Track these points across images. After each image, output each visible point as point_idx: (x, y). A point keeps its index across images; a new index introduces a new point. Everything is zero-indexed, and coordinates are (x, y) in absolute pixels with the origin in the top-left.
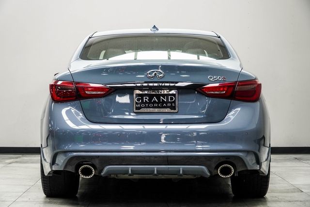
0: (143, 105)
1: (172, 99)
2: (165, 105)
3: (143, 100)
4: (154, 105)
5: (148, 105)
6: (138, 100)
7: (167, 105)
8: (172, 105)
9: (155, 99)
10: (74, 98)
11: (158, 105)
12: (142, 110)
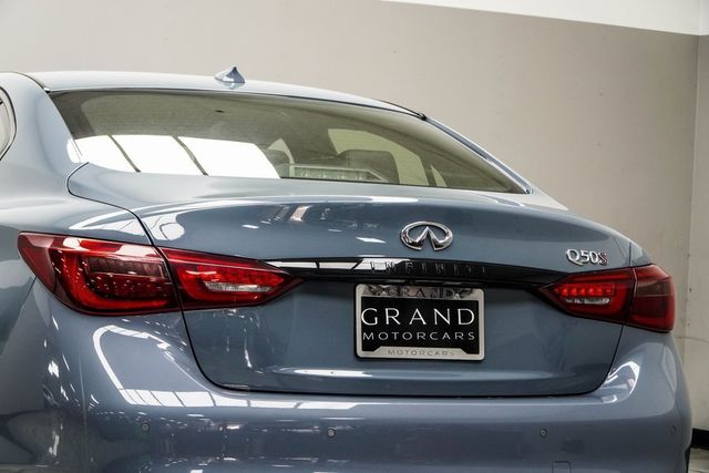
0: (383, 336)
1: (466, 317)
2: (446, 335)
3: (382, 319)
4: (414, 336)
5: (399, 336)
6: (369, 317)
7: (452, 336)
8: (466, 336)
9: (418, 315)
10: (163, 303)
11: (428, 336)
12: (383, 352)
